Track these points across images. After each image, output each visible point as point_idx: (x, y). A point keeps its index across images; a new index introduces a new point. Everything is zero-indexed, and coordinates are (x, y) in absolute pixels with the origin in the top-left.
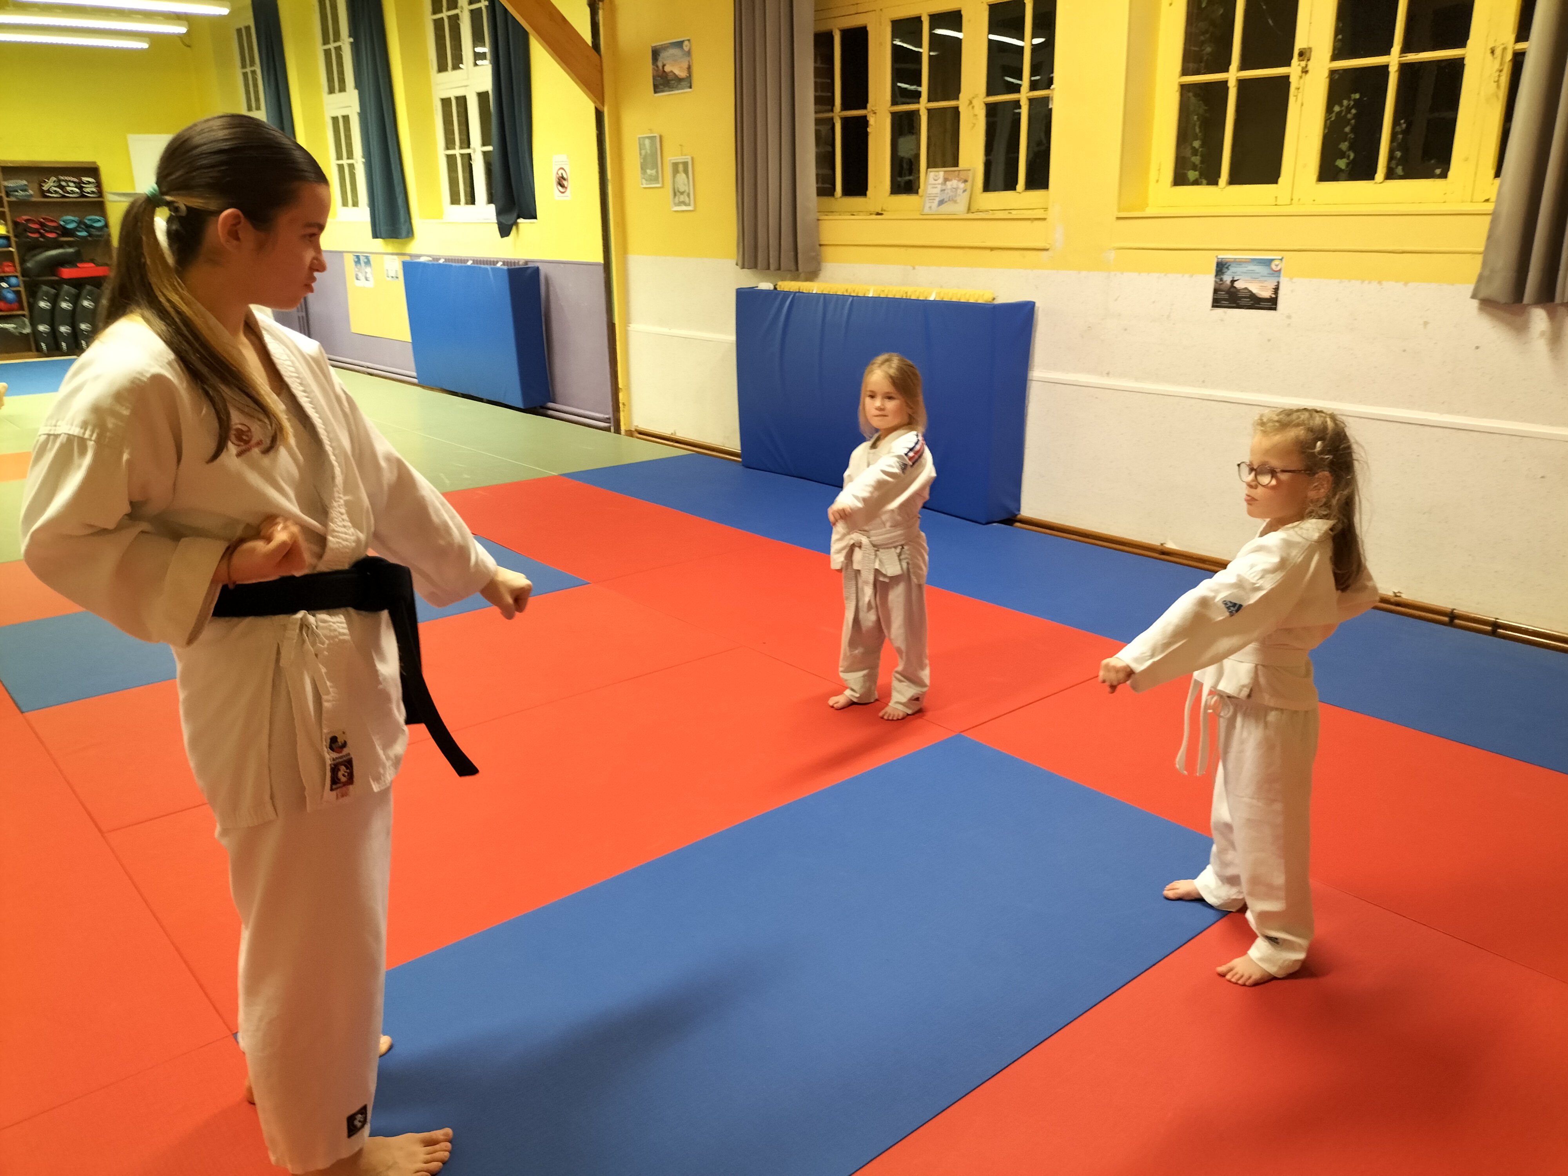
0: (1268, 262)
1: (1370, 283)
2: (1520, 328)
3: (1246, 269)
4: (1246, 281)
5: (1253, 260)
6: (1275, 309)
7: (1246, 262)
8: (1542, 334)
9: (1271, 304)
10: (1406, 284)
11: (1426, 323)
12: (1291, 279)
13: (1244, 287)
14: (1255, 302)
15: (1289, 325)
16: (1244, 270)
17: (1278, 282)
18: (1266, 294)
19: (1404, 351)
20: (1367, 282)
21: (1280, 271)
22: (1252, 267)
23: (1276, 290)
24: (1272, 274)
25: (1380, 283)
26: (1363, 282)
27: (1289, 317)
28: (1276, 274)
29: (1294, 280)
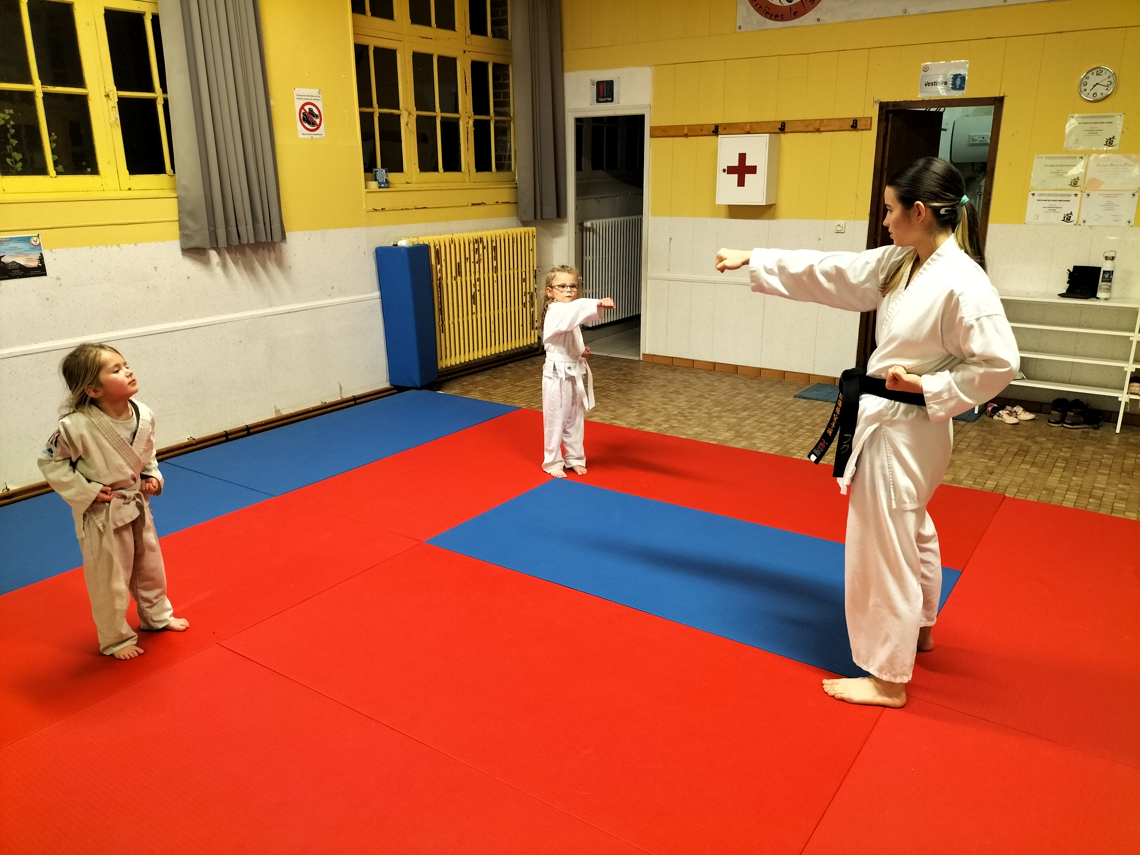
0: (27, 240)
1: (112, 246)
2: (206, 262)
3: (9, 246)
4: (11, 256)
5: (11, 239)
6: (45, 275)
7: (5, 241)
8: (218, 264)
9: (40, 271)
10: (136, 245)
11: (156, 268)
12: (51, 250)
13: (11, 261)
14: (24, 272)
15: (60, 285)
16: (7, 247)
17: (41, 254)
18: (34, 264)
19: (148, 288)
20: (109, 246)
21: (40, 244)
22: (13, 245)
23: (41, 259)
24: (34, 248)
25: (118, 245)
26: (107, 246)
27: (58, 279)
28: (37, 248)
29: (54, 251)
